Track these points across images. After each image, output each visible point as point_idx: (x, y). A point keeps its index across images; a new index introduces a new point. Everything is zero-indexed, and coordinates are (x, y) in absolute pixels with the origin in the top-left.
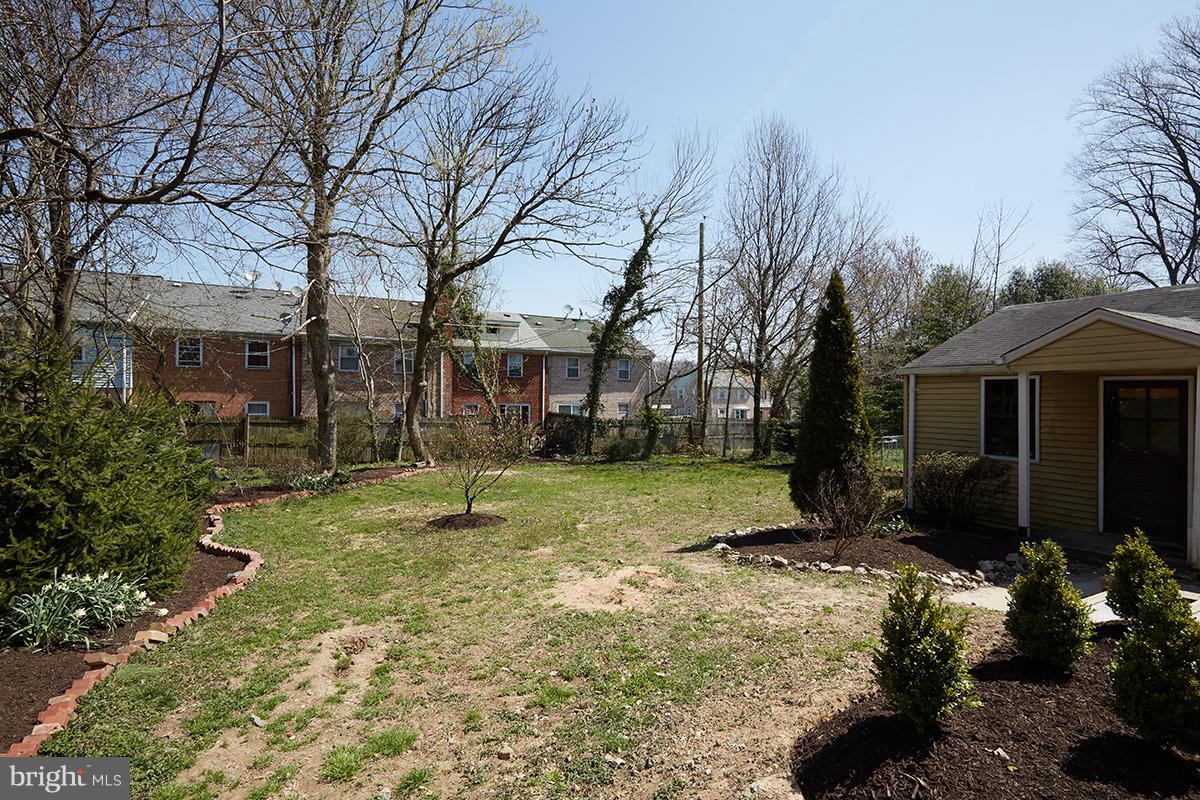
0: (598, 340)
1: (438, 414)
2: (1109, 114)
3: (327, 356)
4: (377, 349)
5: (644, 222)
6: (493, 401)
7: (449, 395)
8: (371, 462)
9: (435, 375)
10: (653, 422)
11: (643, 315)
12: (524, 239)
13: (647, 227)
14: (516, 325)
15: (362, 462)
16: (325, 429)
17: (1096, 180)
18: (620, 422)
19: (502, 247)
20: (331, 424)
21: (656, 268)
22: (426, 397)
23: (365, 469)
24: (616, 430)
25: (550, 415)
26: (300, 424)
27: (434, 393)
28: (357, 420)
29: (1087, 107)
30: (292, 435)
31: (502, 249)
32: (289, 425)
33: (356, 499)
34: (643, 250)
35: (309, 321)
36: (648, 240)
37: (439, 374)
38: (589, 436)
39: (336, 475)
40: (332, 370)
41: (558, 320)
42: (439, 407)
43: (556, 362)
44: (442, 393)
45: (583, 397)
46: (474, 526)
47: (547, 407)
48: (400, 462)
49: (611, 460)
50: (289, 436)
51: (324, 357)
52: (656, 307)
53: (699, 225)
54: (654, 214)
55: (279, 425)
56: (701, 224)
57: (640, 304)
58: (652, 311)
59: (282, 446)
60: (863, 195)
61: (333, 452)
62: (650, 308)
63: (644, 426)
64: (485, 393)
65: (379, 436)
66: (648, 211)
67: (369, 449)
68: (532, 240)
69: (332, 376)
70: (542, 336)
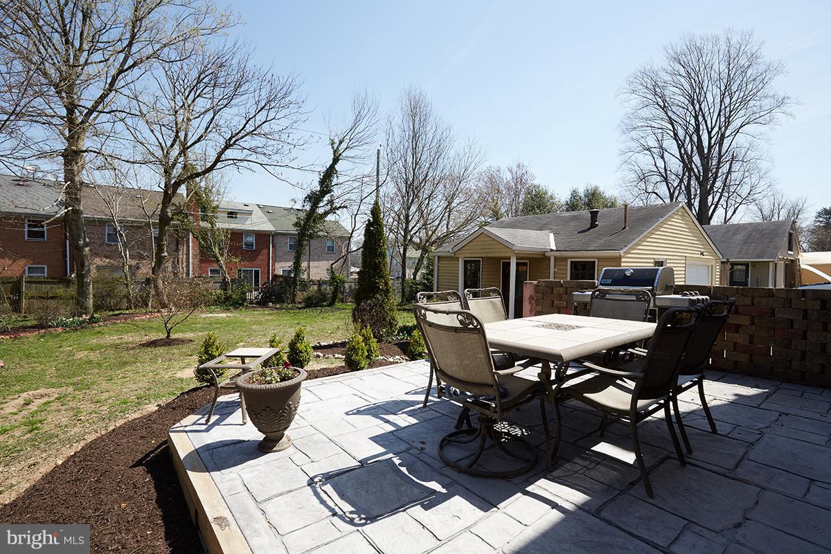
0: (300, 226)
1: (188, 274)
2: (636, 96)
3: (83, 235)
4: (134, 228)
5: (333, 148)
6: (224, 266)
7: (197, 261)
8: (127, 310)
9: (185, 247)
10: (336, 282)
11: (333, 210)
12: (233, 160)
13: (335, 152)
14: (250, 213)
15: (119, 309)
16: (82, 286)
17: (634, 134)
18: (318, 281)
19: (219, 163)
20: (87, 282)
21: (341, 179)
22: (178, 262)
23: (120, 314)
24: (316, 287)
25: (275, 277)
26: (68, 283)
27: (184, 260)
28: (114, 280)
29: (625, 91)
30: (60, 290)
31: (219, 165)
32: (59, 283)
33: (99, 332)
34: (332, 168)
35: (66, 210)
36: (336, 160)
37: (188, 247)
38: (294, 291)
39: (92, 317)
40: (86, 245)
41: (286, 209)
42: (188, 270)
43: (279, 240)
44: (191, 261)
45: (291, 264)
46: (169, 345)
47: (273, 270)
48: (150, 309)
49: (307, 306)
50: (58, 291)
51: (80, 236)
52: (342, 205)
53: (376, 151)
54: (341, 142)
55: (52, 283)
56: (378, 150)
57: (331, 202)
58: (340, 207)
59: (52, 298)
60: (471, 141)
61: (90, 302)
62: (338, 205)
63: (331, 284)
64: (218, 261)
65: (134, 290)
66: (337, 141)
67: (125, 300)
68: (239, 160)
69: (87, 249)
70: (270, 220)
